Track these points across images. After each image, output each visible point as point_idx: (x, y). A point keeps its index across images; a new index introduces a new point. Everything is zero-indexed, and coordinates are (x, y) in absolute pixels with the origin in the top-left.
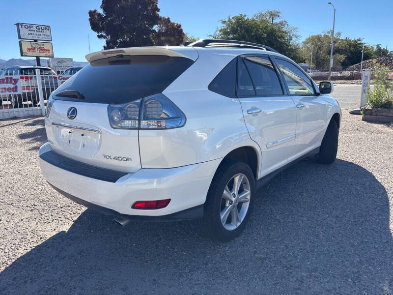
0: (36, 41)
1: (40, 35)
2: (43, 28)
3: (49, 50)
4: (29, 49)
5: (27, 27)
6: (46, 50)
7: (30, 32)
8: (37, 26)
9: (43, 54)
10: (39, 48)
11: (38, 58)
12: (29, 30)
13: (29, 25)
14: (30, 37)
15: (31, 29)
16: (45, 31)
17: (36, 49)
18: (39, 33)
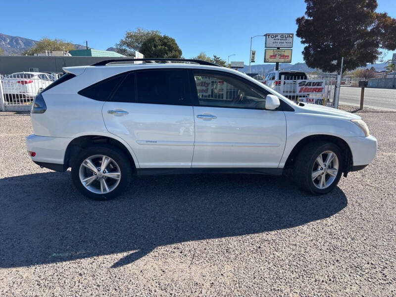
0: (278, 48)
1: (283, 43)
2: (286, 36)
3: (288, 56)
4: (271, 56)
5: (273, 37)
6: (286, 56)
7: (274, 41)
8: (282, 35)
9: (282, 60)
10: (280, 55)
11: (277, 63)
12: (274, 39)
13: (274, 35)
14: (274, 45)
15: (277, 38)
16: (288, 38)
17: (277, 56)
18: (282, 41)
